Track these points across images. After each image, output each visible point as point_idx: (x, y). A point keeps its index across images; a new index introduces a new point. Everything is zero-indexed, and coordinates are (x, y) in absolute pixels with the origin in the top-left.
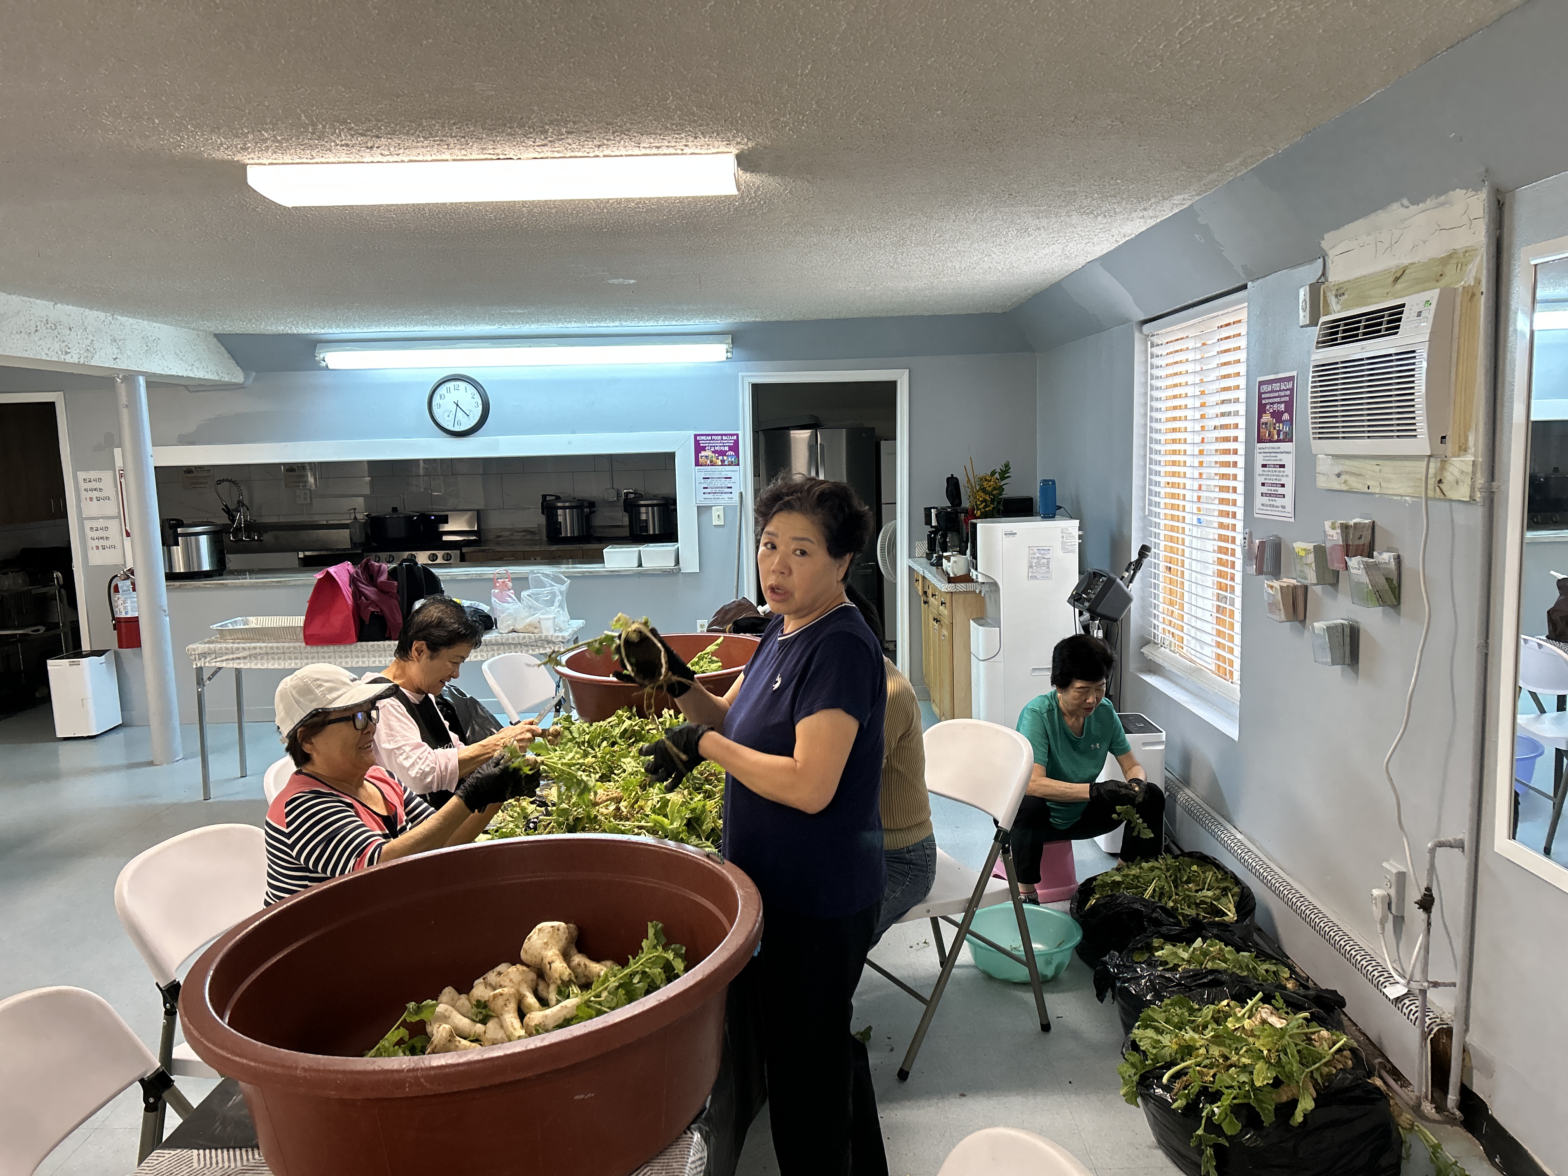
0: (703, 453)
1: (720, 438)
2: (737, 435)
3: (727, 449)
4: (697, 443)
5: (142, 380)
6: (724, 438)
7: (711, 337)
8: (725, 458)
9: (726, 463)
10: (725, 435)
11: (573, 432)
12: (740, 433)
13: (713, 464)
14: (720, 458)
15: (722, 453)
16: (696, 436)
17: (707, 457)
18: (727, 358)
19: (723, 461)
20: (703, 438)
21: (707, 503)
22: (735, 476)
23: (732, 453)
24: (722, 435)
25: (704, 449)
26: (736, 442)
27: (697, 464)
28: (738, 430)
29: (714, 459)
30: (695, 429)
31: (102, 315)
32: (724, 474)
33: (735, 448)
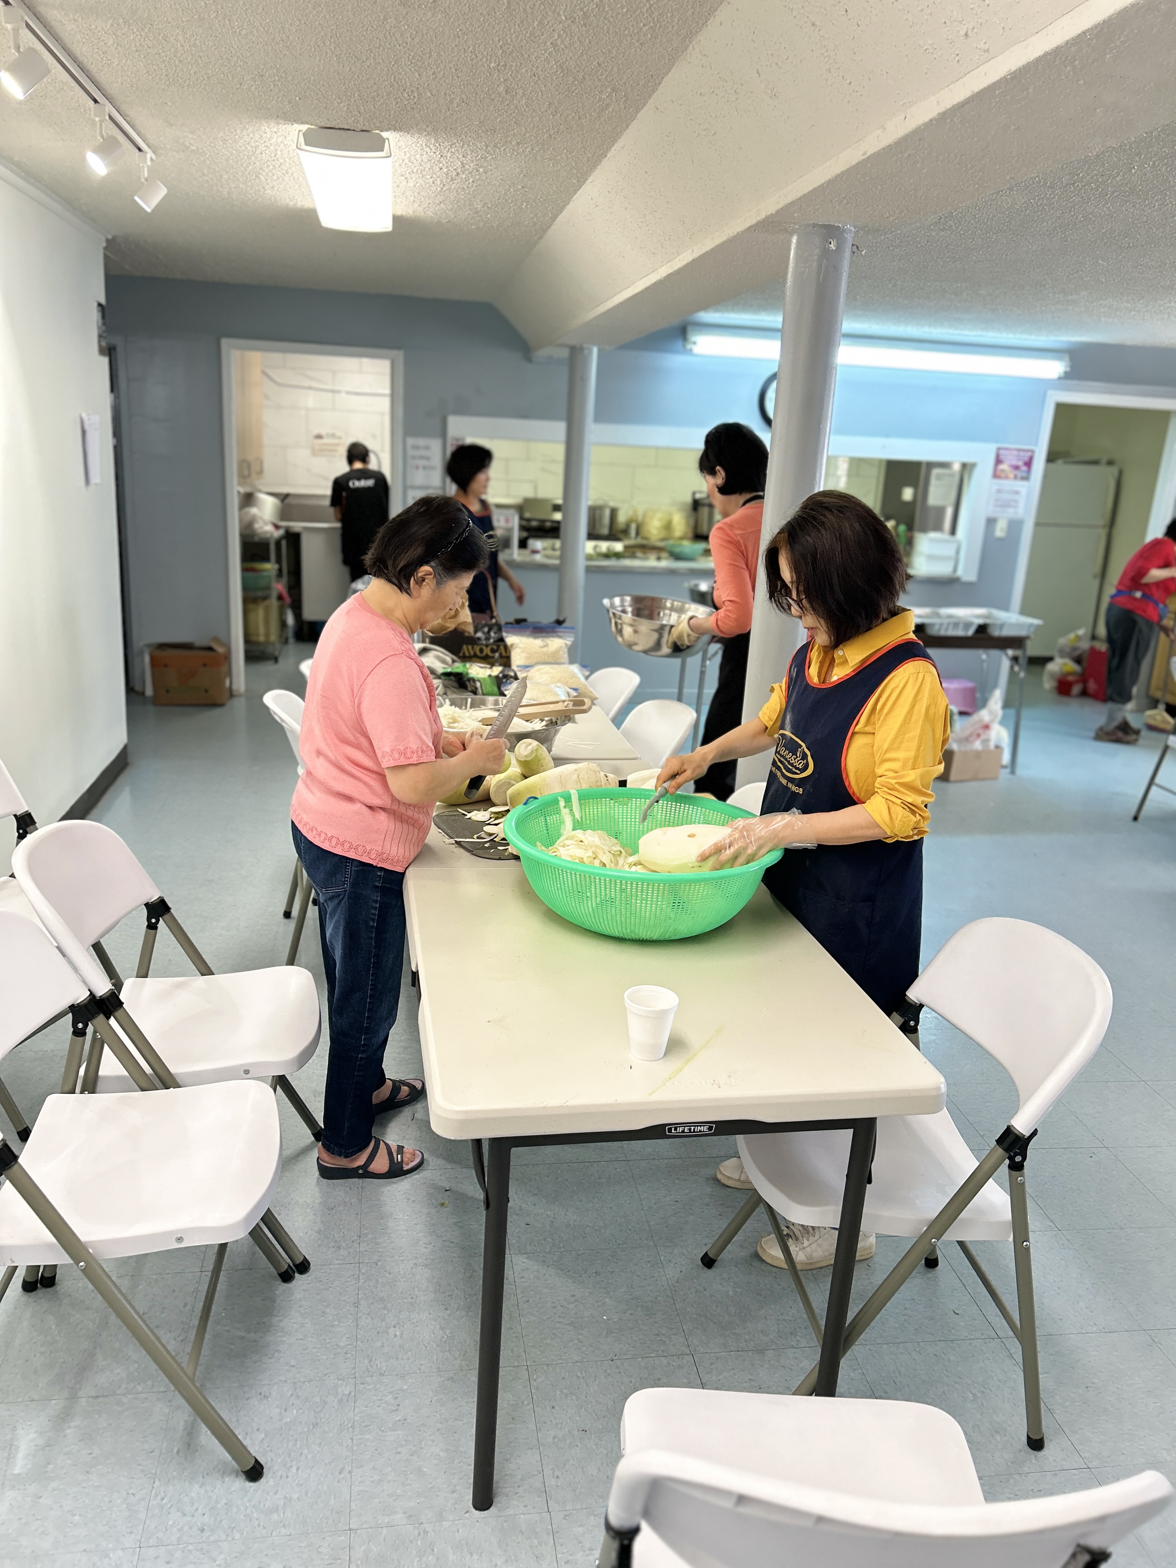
0: (1002, 467)
1: (1019, 452)
2: (1033, 451)
3: (1020, 463)
4: (997, 456)
6: (1023, 453)
7: (1053, 354)
8: (1018, 473)
9: (1018, 477)
10: (1025, 450)
11: (888, 435)
12: (1037, 450)
13: (1007, 477)
14: (1015, 472)
15: (1017, 468)
17: (1002, 470)
20: (1004, 451)
22: (1025, 491)
23: (1024, 468)
25: (1001, 462)
26: (1031, 458)
27: (994, 476)
29: (1009, 473)
30: (997, 442)
32: (1015, 488)
33: (1029, 464)
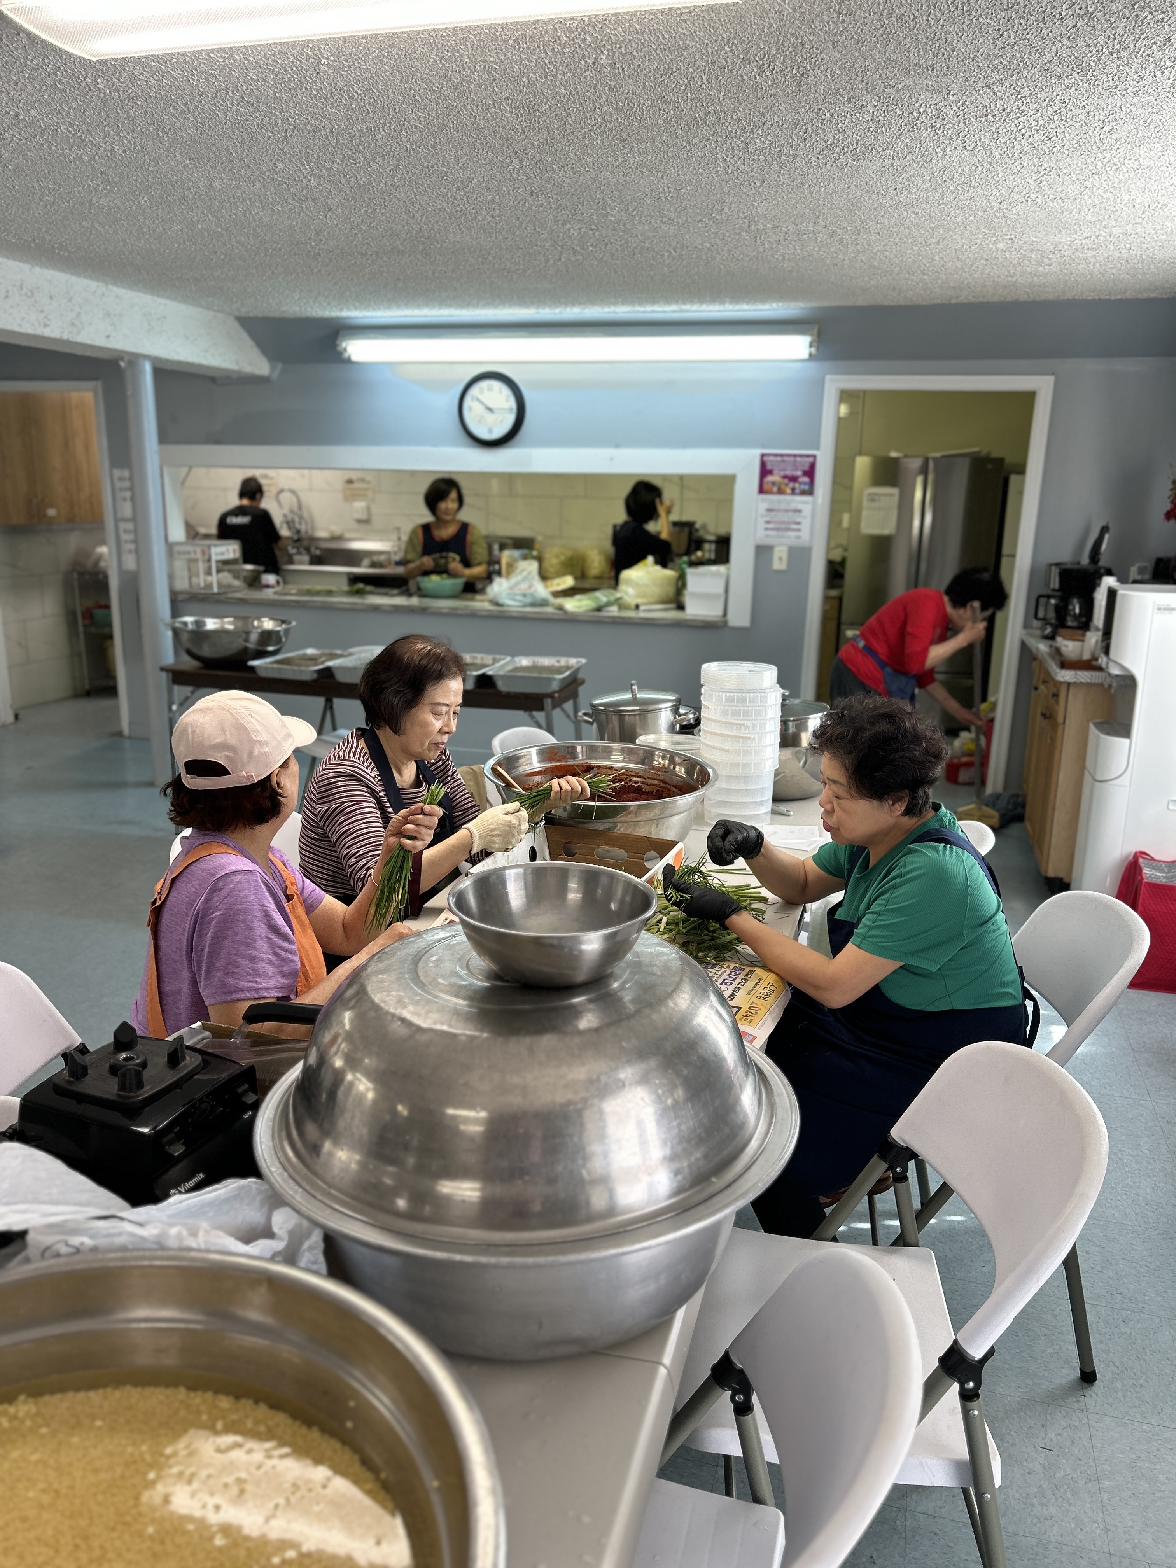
0: (770, 478)
1: (792, 459)
2: (815, 456)
3: (799, 473)
4: (763, 465)
5: (148, 368)
6: (799, 459)
7: (791, 327)
8: (797, 485)
9: (797, 491)
10: (801, 456)
11: (617, 446)
12: (820, 454)
13: (781, 492)
14: (791, 485)
15: (794, 479)
16: (763, 456)
17: (774, 483)
18: (811, 355)
19: (793, 490)
20: (772, 458)
21: (768, 542)
22: (807, 509)
23: (806, 479)
24: (795, 456)
25: (770, 472)
26: (813, 466)
27: (762, 490)
28: (818, 448)
29: (783, 487)
30: (763, 446)
31: (93, 284)
32: (793, 506)
33: (810, 473)
